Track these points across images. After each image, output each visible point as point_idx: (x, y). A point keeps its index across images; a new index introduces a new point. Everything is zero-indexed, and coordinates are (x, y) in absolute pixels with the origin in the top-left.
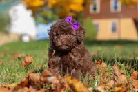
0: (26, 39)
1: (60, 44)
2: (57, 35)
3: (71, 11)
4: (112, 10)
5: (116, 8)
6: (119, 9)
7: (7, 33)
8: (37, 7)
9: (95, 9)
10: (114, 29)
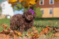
1: (28, 18)
6: (53, 3)
8: (14, 3)
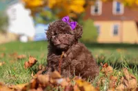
0: (24, 39)
2: (55, 34)
3: (72, 12)
4: (114, 12)
5: (118, 10)
7: (4, 32)
9: (96, 10)
10: (116, 32)
